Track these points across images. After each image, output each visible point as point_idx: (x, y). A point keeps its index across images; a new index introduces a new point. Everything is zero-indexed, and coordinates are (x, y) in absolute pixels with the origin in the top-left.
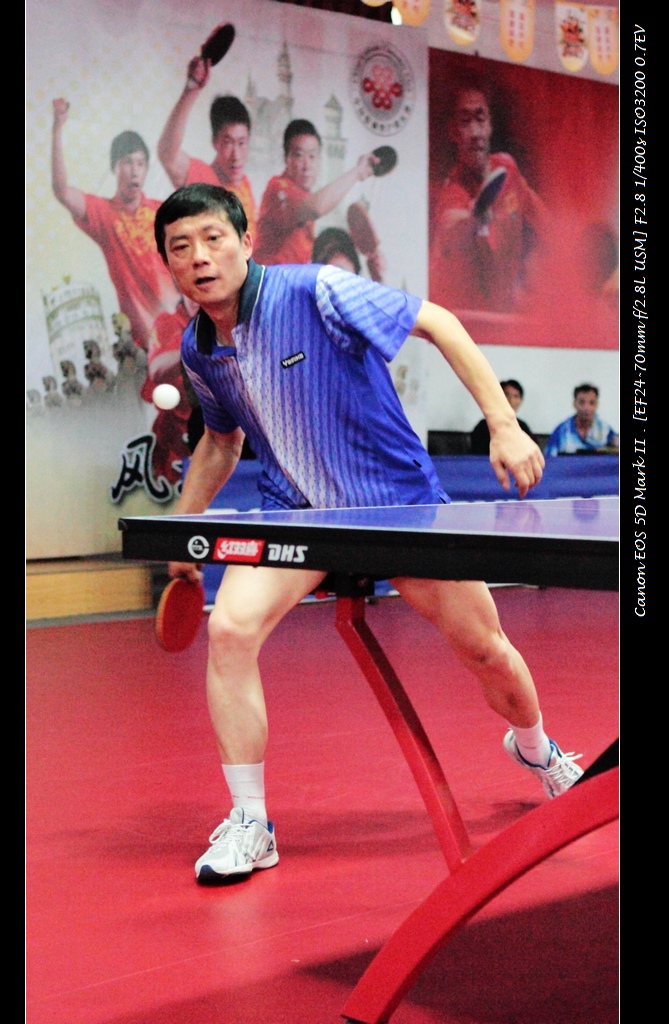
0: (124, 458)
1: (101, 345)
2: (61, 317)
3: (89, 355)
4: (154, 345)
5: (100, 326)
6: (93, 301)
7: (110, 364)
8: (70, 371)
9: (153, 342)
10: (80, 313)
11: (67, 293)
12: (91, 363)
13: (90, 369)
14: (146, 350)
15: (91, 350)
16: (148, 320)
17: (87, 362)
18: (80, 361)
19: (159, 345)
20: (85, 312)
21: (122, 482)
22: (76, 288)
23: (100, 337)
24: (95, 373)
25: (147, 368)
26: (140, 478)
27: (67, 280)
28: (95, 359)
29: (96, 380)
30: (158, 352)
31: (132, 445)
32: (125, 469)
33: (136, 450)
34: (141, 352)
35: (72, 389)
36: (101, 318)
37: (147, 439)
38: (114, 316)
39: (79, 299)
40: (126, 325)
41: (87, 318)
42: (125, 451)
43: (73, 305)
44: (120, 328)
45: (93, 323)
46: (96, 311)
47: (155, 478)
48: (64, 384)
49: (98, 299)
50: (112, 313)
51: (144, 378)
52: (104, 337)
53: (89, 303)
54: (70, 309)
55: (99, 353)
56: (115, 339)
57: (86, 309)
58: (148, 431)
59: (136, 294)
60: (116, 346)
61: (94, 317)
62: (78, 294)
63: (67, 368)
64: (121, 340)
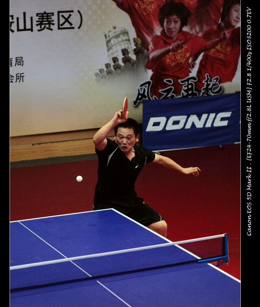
0: (138, 90)
1: (129, 50)
2: (112, 42)
3: (124, 54)
4: (151, 48)
5: (128, 43)
6: (126, 34)
7: (133, 57)
8: (116, 61)
9: (151, 46)
10: (120, 39)
11: (115, 32)
12: (125, 57)
13: (125, 59)
14: (148, 50)
15: (125, 52)
16: (149, 39)
17: (123, 57)
18: (120, 57)
19: (153, 48)
20: (122, 39)
21: (138, 99)
22: (118, 30)
23: (128, 47)
24: (127, 60)
25: (148, 57)
26: (145, 97)
27: (115, 28)
28: (127, 56)
29: (127, 63)
30: (153, 50)
31: (141, 86)
32: (139, 94)
33: (143, 87)
34: (146, 51)
35: (117, 67)
36: (129, 40)
37: (148, 83)
38: (134, 38)
39: (120, 34)
40: (139, 41)
41: (123, 41)
42: (139, 87)
43: (117, 36)
44: (137, 43)
45: (125, 42)
46: (127, 38)
47: (152, 96)
48: (114, 66)
49: (127, 33)
50: (133, 38)
51: (147, 60)
52: (130, 47)
53: (124, 35)
54: (116, 38)
55: (128, 53)
56: (135, 47)
57: (122, 37)
58: (149, 80)
59: (144, 30)
60: (135, 50)
61: (126, 40)
62: (119, 32)
63: (115, 60)
64: (137, 47)
